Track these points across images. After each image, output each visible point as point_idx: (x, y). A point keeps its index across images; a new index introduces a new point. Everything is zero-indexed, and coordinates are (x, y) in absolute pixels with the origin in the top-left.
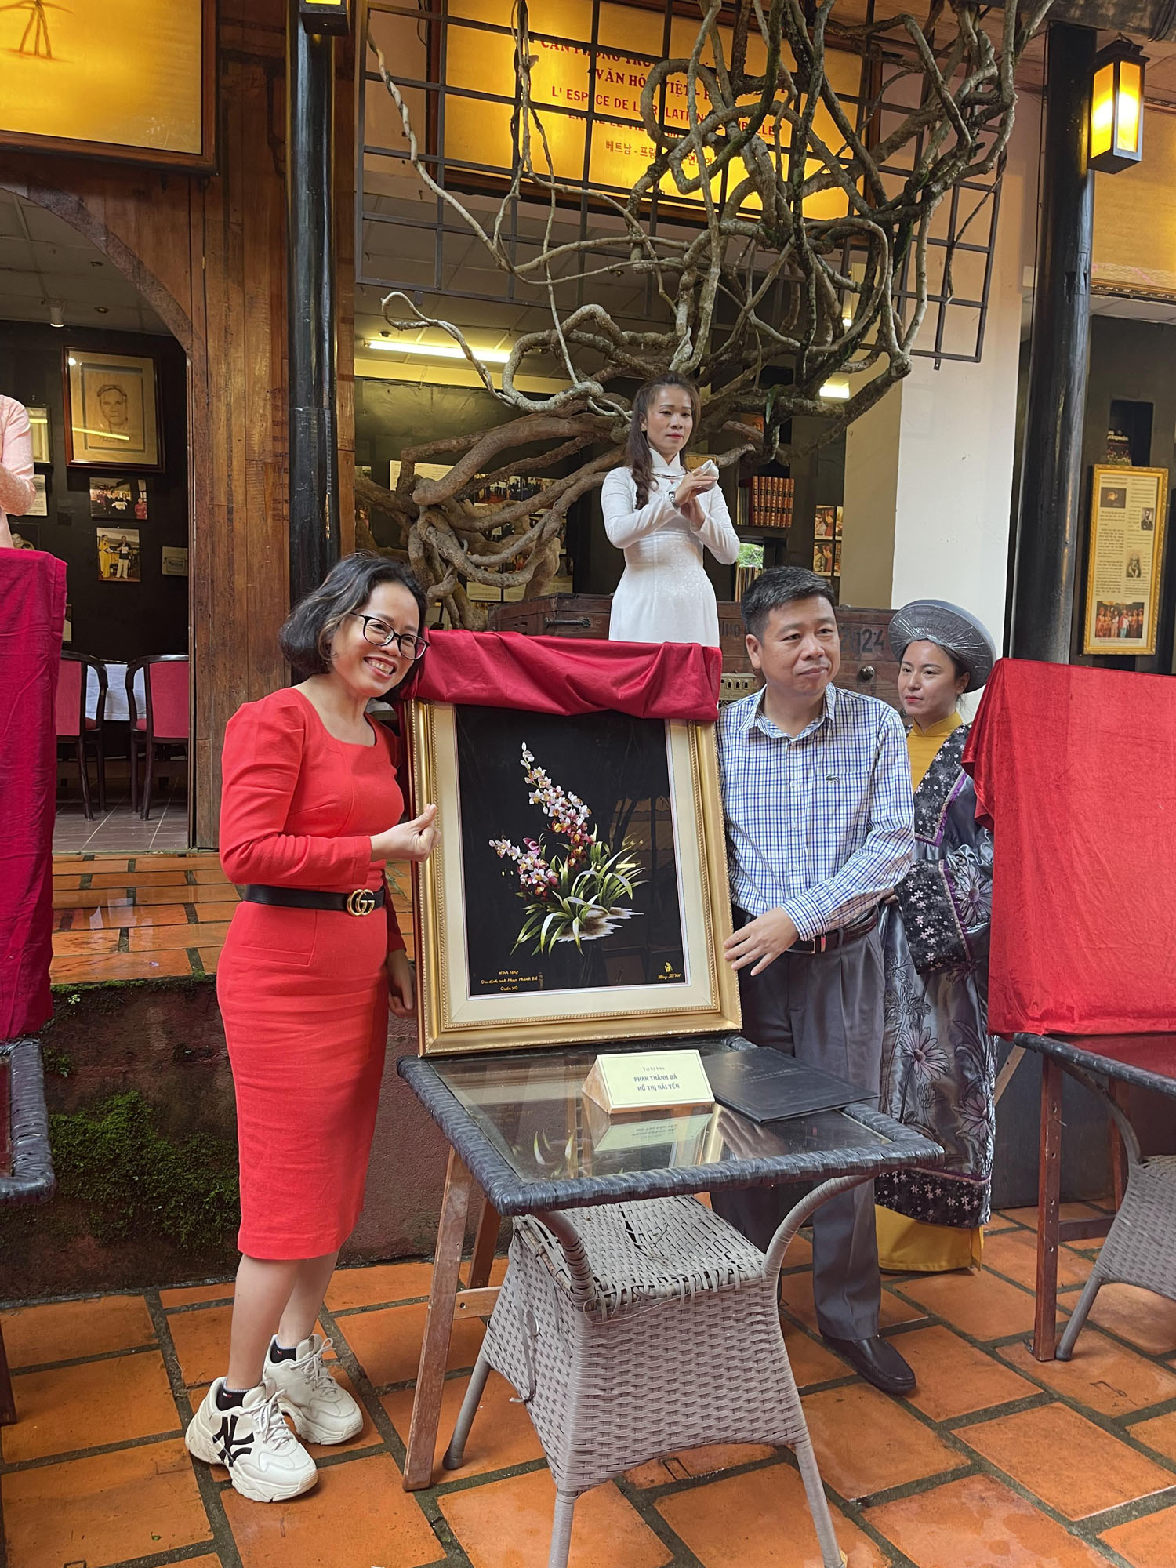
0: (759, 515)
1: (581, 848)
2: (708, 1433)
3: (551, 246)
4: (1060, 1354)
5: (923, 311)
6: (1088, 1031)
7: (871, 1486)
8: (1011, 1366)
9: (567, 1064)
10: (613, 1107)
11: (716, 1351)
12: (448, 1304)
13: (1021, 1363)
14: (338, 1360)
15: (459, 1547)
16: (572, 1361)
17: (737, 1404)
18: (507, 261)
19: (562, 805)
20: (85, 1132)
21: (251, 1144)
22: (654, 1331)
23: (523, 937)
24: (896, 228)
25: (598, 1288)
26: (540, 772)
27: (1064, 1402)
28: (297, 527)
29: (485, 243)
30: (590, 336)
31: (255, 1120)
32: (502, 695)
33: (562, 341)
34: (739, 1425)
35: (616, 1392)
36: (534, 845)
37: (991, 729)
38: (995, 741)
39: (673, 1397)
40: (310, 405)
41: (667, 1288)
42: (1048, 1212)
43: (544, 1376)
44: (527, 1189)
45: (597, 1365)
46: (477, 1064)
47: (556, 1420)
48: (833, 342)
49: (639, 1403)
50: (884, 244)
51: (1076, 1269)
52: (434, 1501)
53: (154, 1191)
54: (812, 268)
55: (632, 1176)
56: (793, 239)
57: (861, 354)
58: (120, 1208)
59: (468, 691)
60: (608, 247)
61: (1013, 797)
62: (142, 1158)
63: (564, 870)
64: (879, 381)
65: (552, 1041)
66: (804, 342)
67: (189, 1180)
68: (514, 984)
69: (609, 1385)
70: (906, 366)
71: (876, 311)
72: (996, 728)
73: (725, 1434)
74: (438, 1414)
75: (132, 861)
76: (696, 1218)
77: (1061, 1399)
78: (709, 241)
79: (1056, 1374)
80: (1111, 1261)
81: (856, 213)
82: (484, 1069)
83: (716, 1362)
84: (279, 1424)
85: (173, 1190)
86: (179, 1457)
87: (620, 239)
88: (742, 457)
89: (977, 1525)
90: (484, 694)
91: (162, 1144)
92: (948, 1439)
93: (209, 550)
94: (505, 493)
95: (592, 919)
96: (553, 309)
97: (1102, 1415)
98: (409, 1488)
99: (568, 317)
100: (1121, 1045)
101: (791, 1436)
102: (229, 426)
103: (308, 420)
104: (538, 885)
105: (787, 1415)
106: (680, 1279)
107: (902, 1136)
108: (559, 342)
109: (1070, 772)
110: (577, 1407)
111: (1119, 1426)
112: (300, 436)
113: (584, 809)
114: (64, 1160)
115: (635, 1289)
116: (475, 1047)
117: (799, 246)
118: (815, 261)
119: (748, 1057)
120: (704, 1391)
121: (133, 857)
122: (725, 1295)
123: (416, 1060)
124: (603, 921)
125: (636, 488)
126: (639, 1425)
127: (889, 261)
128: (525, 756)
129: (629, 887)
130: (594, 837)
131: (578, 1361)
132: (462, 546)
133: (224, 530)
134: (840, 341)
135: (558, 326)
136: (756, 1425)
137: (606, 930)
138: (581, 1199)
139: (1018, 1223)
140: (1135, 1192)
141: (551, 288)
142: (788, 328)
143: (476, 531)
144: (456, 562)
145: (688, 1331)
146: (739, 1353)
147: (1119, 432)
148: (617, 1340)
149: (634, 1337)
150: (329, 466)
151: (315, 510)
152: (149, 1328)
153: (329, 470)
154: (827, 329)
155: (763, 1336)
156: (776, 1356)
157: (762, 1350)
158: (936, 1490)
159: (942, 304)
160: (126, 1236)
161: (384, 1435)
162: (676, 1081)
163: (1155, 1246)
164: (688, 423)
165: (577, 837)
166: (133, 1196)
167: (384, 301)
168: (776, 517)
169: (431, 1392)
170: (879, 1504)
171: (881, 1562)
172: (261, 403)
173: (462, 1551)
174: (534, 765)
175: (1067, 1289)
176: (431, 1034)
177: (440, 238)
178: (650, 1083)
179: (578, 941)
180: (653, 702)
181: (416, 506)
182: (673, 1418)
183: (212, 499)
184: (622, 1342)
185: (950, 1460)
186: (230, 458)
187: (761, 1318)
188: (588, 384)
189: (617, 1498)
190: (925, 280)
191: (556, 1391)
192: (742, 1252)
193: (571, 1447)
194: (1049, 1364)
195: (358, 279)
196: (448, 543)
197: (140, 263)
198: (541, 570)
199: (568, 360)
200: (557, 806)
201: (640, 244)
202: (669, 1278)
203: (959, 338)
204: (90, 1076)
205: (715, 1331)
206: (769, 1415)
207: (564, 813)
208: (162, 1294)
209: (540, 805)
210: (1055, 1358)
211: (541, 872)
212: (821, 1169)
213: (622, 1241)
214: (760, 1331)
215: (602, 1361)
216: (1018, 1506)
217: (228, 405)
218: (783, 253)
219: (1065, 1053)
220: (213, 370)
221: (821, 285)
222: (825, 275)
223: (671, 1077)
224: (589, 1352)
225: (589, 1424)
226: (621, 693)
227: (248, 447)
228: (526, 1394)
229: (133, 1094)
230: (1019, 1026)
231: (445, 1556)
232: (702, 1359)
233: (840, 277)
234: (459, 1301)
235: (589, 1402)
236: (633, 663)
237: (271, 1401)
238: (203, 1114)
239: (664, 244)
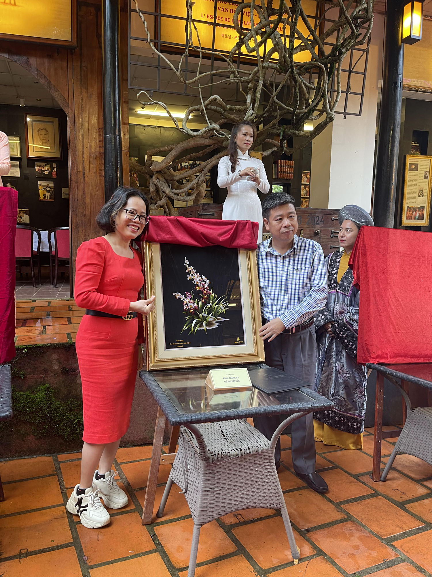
0: (281, 174)
1: (206, 296)
2: (249, 504)
3: (200, 73)
4: (382, 479)
5: (339, 97)
6: (393, 363)
7: (310, 525)
8: (363, 483)
9: (201, 373)
10: (215, 388)
11: (252, 475)
12: (158, 459)
13: (368, 482)
14: (121, 479)
15: (161, 545)
16: (200, 478)
17: (260, 494)
18: (183, 79)
19: (200, 280)
20: (30, 399)
21: (87, 402)
22: (230, 468)
23: (185, 328)
24: (329, 65)
25: (209, 453)
26: (191, 268)
27: (382, 496)
28: (107, 180)
29: (175, 73)
30: (215, 107)
31: (88, 394)
32: (177, 240)
33: (204, 109)
34: (260, 502)
35: (215, 489)
36: (189, 294)
37: (359, 252)
38: (360, 256)
39: (236, 491)
40: (111, 134)
41: (234, 453)
42: (378, 428)
43: (190, 484)
44: (181, 416)
45: (209, 480)
46: (168, 374)
47: (194, 499)
48: (306, 109)
49: (224, 493)
50: (324, 71)
51: (390, 449)
52: (153, 529)
53: (55, 420)
54: (297, 80)
55: (219, 412)
56: (290, 70)
57: (316, 113)
58: (43, 425)
59: (165, 238)
60: (221, 73)
61: (367, 277)
62: (51, 408)
63: (200, 304)
64: (322, 123)
65: (195, 365)
66: (295, 109)
67: (67, 416)
68: (182, 345)
69: (213, 487)
70: (333, 117)
71: (322, 97)
72: (361, 251)
73: (255, 505)
74: (154, 498)
75: (49, 303)
76: (247, 428)
77: (381, 495)
78: (258, 71)
79: (380, 486)
80: (400, 446)
81: (314, 60)
82: (171, 375)
83: (252, 479)
84: (98, 501)
85: (62, 419)
86: (62, 513)
87: (226, 70)
88: (272, 153)
89: (348, 539)
90: (170, 239)
91: (58, 403)
92: (339, 509)
93: (76, 188)
94: (188, 167)
95: (211, 321)
96: (201, 97)
97: (396, 501)
98: (144, 524)
99: (206, 100)
100: (405, 367)
101: (279, 506)
102: (83, 142)
103: (111, 139)
104: (191, 309)
105: (278, 498)
106: (239, 450)
107: (319, 399)
108: (203, 109)
109: (388, 268)
110: (202, 495)
111: (402, 505)
112: (108, 145)
113: (208, 282)
114: (23, 408)
115: (223, 453)
116: (167, 367)
117: (292, 72)
118: (298, 78)
119: (267, 371)
120: (247, 489)
121: (50, 301)
122: (256, 456)
123: (146, 372)
124: (214, 322)
125: (231, 164)
126: (224, 501)
127: (326, 78)
128: (186, 262)
129: (224, 310)
130: (211, 292)
131: (201, 478)
132: (169, 186)
133: (82, 181)
134: (308, 108)
135: (203, 104)
136: (266, 502)
137: (216, 325)
138: (200, 420)
139: (369, 433)
140: (410, 421)
141: (200, 89)
142: (289, 104)
143: (174, 181)
144: (167, 192)
145: (242, 468)
146: (260, 476)
147: (416, 143)
148: (216, 471)
149: (222, 470)
150: (119, 157)
151: (114, 173)
152: (53, 468)
153: (119, 158)
154: (303, 103)
155: (269, 470)
156: (274, 477)
157: (269, 475)
158: (334, 526)
159: (347, 94)
160: (45, 436)
161: (136, 505)
162: (238, 379)
163: (416, 440)
164: (252, 139)
165: (205, 292)
166: (48, 421)
167: (138, 95)
168: (287, 175)
169: (152, 490)
170: (313, 531)
171: (312, 552)
172: (95, 134)
173: (162, 546)
174: (189, 265)
175: (385, 456)
176: (151, 362)
177: (159, 70)
178: (229, 380)
179: (205, 329)
180: (233, 243)
181: (153, 172)
182: (236, 499)
183: (77, 169)
184: (218, 472)
185: (339, 516)
186: (83, 154)
187: (269, 464)
188: (214, 125)
189: (218, 528)
190: (340, 85)
191: (194, 489)
192: (262, 440)
193: (199, 509)
194: (378, 482)
195: (129, 87)
196: (164, 185)
197: (50, 82)
198: (198, 195)
199: (206, 116)
200: (198, 280)
201: (233, 72)
202: (235, 449)
203: (353, 107)
204: (32, 378)
205: (251, 468)
206: (271, 498)
207: (200, 283)
208: (58, 456)
209: (191, 280)
210: (380, 481)
211: (192, 304)
212: (289, 410)
213: (219, 437)
214: (268, 469)
215: (210, 478)
216: (363, 533)
217: (82, 134)
218: (287, 75)
219: (384, 370)
220: (77, 121)
221: (301, 87)
222: (302, 83)
223: (237, 378)
224: (206, 475)
225: (206, 500)
226: (221, 239)
227: (90, 150)
228: (184, 490)
229: (47, 385)
230: (368, 361)
231: (156, 548)
232: (247, 478)
233: (308, 84)
234: (162, 458)
235: (206, 493)
236: (226, 228)
237: (95, 493)
238: (72, 392)
239: (242, 72)
